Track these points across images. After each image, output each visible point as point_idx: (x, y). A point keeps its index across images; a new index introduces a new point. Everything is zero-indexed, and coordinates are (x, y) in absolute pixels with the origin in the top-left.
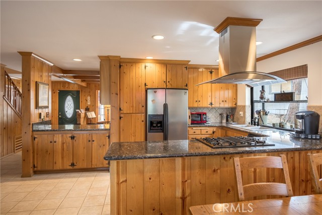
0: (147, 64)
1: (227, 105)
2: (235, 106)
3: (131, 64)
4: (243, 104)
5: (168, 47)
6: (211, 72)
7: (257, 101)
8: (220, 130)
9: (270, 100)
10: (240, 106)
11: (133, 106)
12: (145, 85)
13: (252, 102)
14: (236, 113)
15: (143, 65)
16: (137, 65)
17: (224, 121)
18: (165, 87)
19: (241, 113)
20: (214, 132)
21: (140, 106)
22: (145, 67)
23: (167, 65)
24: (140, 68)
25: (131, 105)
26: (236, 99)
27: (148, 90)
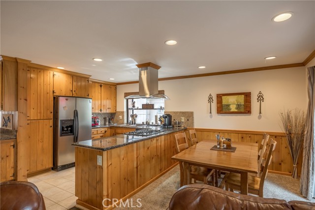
0: (55, 73)
1: (108, 111)
2: (115, 112)
3: (39, 70)
4: (122, 110)
5: (94, 65)
6: (101, 86)
7: (130, 109)
8: (109, 130)
9: (139, 108)
10: (119, 112)
11: (40, 113)
12: (53, 92)
13: (128, 109)
14: (115, 117)
15: (52, 73)
16: (45, 72)
17: (107, 123)
18: (71, 95)
19: (121, 117)
20: (105, 132)
21: (49, 112)
22: (53, 75)
23: (74, 76)
24: (49, 75)
25: (39, 111)
26: (116, 107)
27: (60, 98)
